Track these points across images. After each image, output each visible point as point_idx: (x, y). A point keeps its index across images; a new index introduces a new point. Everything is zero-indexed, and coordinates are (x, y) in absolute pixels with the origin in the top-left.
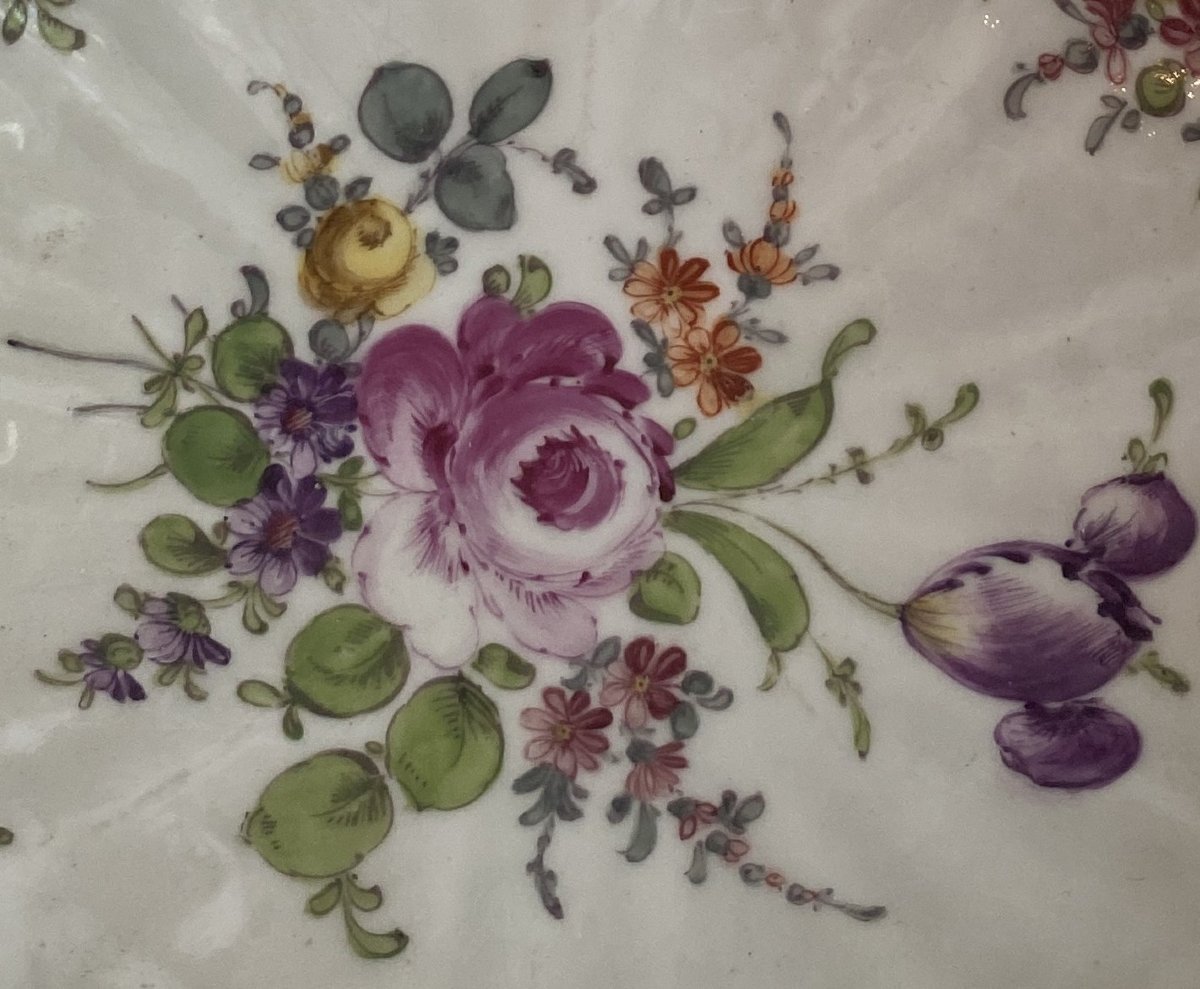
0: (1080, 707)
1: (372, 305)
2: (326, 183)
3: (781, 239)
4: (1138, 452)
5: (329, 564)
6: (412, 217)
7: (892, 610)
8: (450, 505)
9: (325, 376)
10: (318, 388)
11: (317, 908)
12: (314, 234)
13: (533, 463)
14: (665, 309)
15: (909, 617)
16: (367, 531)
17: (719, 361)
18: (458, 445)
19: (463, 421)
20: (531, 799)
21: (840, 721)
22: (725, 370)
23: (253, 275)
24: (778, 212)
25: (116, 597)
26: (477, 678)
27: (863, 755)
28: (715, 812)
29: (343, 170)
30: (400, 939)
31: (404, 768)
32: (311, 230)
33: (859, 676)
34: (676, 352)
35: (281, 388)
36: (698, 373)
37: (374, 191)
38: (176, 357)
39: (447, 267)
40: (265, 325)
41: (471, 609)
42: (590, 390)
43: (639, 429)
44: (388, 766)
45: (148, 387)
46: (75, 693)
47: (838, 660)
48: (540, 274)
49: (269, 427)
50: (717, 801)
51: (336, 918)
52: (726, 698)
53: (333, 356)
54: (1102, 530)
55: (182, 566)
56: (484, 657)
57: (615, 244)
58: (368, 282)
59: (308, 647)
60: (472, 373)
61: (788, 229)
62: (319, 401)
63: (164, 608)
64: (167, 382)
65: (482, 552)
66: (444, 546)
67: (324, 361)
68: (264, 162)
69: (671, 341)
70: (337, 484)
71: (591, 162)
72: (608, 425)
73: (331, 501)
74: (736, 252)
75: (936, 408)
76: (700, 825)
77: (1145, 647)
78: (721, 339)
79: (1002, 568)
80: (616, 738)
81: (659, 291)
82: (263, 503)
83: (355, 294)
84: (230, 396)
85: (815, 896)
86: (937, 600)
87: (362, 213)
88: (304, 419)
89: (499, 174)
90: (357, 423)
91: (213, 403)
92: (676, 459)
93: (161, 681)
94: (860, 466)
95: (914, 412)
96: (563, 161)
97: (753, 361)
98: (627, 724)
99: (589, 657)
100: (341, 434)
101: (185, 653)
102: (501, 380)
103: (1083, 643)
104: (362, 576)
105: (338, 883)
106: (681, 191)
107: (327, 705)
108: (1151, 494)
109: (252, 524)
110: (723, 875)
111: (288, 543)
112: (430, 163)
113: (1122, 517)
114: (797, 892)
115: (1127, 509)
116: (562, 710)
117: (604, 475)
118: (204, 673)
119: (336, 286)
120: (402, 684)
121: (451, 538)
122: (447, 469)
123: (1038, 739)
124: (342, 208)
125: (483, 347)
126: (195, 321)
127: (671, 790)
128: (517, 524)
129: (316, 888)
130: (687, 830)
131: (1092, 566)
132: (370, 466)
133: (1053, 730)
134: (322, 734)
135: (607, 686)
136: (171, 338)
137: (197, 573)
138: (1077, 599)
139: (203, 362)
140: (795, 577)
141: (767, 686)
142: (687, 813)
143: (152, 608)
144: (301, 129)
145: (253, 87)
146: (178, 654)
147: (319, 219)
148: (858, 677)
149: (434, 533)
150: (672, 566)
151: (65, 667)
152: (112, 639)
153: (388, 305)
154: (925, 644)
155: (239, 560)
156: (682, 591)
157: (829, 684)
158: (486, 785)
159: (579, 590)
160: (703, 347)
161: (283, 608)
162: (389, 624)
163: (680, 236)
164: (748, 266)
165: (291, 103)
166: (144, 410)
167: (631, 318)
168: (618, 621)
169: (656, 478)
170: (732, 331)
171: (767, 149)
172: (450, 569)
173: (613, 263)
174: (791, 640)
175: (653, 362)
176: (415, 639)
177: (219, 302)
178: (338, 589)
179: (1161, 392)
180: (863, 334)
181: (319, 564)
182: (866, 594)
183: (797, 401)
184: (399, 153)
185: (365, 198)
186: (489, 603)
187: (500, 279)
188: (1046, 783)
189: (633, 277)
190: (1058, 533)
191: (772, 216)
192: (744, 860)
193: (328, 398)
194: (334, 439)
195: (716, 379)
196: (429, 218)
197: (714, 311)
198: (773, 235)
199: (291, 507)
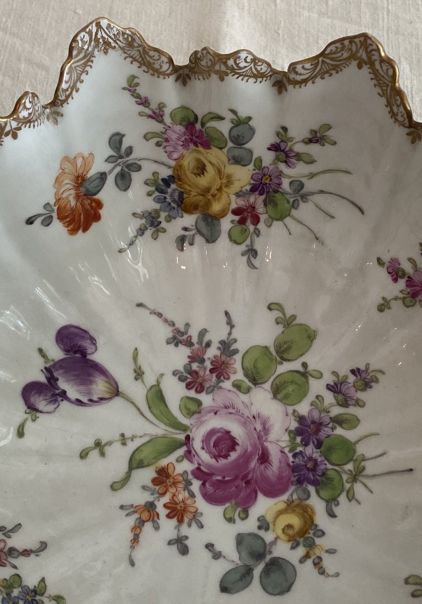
0: (71, 353)
1: (288, 505)
2: (307, 545)
3: (139, 521)
4: (34, 418)
5: (298, 419)
6: (275, 536)
7: (121, 395)
8: (259, 437)
9: (304, 480)
10: (305, 476)
11: (294, 317)
12: (311, 529)
13: (231, 451)
14: (183, 501)
15: (116, 392)
16: (286, 430)
17: (166, 482)
18: (257, 457)
19: (255, 465)
20: (234, 347)
21: (141, 361)
22: (165, 479)
23: (332, 515)
24: (138, 531)
25: (365, 404)
26: (250, 384)
27: (136, 349)
28: (181, 342)
29: (301, 551)
30: (270, 308)
31: (272, 359)
32: (313, 530)
33: (133, 375)
34: (181, 486)
35: (318, 475)
36: (174, 478)
37: (289, 545)
38: (356, 482)
39: (262, 518)
40: (326, 498)
41: (252, 404)
42: (212, 474)
43: (196, 460)
44: (276, 359)
45: (364, 468)
46: (371, 368)
47: (139, 380)
48: (228, 516)
49: (322, 461)
50: (180, 345)
51: (288, 315)
52: (175, 373)
53: (301, 489)
54: (51, 401)
55: (345, 416)
56: (248, 391)
57: (200, 526)
58: (291, 513)
59: (303, 391)
60: (253, 482)
61: (135, 523)
62: (305, 471)
63: (349, 403)
64: (358, 471)
65: (249, 421)
66: (261, 424)
67: (304, 486)
68: (331, 552)
69: (182, 489)
70: (298, 444)
71: (207, 555)
72: (206, 462)
73: (299, 439)
74: (156, 518)
75: (95, 454)
76: (185, 339)
77: (47, 366)
78: (165, 489)
79: (85, 400)
80: (208, 365)
81: (185, 508)
82: (321, 437)
83: (295, 509)
84: (336, 470)
85: (155, 313)
86: (107, 396)
87: (293, 536)
88: (310, 465)
89: (242, 553)
90: (291, 464)
91: (341, 467)
92: (184, 449)
93: (346, 377)
94: (123, 439)
95: (103, 454)
96: (217, 556)
97: (155, 481)
98: (205, 369)
99: (216, 389)
100: (297, 460)
101: (341, 386)
102: (242, 479)
103: (66, 372)
104: (287, 415)
105: (288, 325)
106: (173, 544)
107: (295, 374)
108: (33, 405)
109: (324, 431)
110: (180, 325)
111: (312, 426)
112: (268, 558)
113: (44, 403)
114: (160, 316)
115: (41, 404)
116: (225, 374)
117: (208, 445)
118: (333, 381)
119: (302, 512)
120: (273, 382)
121: (259, 427)
122: (261, 448)
123: (85, 345)
124: (301, 537)
125: (249, 491)
126: (351, 497)
127: (193, 350)
128: (237, 431)
129: (294, 323)
130: (189, 338)
131: (57, 392)
132: (286, 450)
133: (80, 346)
134: (296, 365)
135: (210, 380)
136: (358, 488)
137: (340, 415)
138: (63, 384)
139: (347, 482)
140: (150, 408)
141: (162, 375)
142: (189, 343)
143: (353, 402)
144: (318, 563)
145: (337, 575)
146: (343, 386)
147: (309, 533)
149: (264, 428)
150: (188, 414)
151: (376, 377)
152: (363, 390)
153: (282, 506)
154: (112, 382)
155: (327, 420)
156: (186, 407)
157: (143, 373)
158: (247, 352)
159: (218, 409)
160: (171, 487)
161: (312, 405)
162: (278, 399)
163: (175, 528)
164: (152, 513)
165: (322, 572)
166: (364, 460)
167: (196, 499)
168: (206, 399)
169: (191, 443)
170: (161, 492)
171: (139, 554)
172: (259, 417)
173: (201, 519)
174: (153, 389)
175: (188, 483)
176: (270, 395)
177: (343, 506)
178: (294, 411)
179: (21, 434)
180: (115, 486)
181: (301, 419)
182: (128, 400)
183: (141, 465)
184: (280, 560)
185: (293, 542)
186: (246, 406)
187: (243, 515)
188: (85, 332)
189: (194, 514)
190: (65, 405)
191: (141, 529)
192: (174, 328)
193: (302, 473)
194: (299, 458)
195: (168, 476)
196: (268, 537)
197: (166, 499)
198: (141, 523)
199: (311, 436)
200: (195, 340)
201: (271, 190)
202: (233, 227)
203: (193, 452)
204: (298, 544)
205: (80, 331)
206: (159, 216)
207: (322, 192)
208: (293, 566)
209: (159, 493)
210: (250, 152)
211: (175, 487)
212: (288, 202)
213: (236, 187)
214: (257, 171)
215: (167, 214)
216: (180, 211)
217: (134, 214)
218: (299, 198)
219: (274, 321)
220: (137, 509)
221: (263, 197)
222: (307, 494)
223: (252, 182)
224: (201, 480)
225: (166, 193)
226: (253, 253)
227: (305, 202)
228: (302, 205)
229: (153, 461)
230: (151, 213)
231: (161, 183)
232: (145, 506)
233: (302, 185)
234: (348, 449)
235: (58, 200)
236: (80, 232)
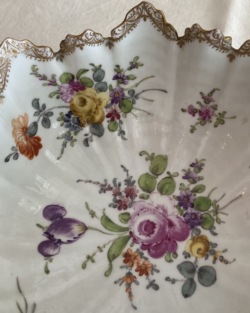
0: (54, 220)
1: (193, 240)
2: (212, 254)
3: (127, 284)
4: (50, 260)
5: (177, 199)
6: (195, 258)
7: (88, 228)
8: (164, 216)
9: (194, 225)
10: (194, 223)
12: (209, 246)
13: (154, 229)
14: (144, 264)
15: (85, 228)
16: (174, 206)
17: (131, 259)
18: (167, 225)
19: (169, 229)
20: (132, 180)
21: (91, 207)
22: (129, 258)
23: (215, 234)
24: (129, 290)
25: (203, 177)
26: (148, 194)
27: (86, 203)
28: (106, 190)
29: (211, 258)
30: (141, 155)
31: (152, 178)
32: (211, 246)
34: (139, 257)
35: (199, 219)
36: (133, 255)
37: (204, 258)
38: (218, 214)
39: (185, 252)
40: (208, 228)
41: (153, 203)
42: (150, 245)
43: (139, 241)
44: (154, 176)
45: (218, 206)
46: (199, 160)
47: (94, 217)
48: (168, 260)
49: (198, 212)
51: (150, 154)
52: (110, 206)
53: (195, 229)
54: (55, 248)
55: (197, 187)
56: (148, 197)
57: (157, 271)
58: (196, 243)
59: (173, 186)
60: (171, 238)
61: (126, 287)
63: (196, 180)
64: (216, 209)
65: (155, 211)
66: (162, 209)
67: (195, 228)
68: (225, 251)
69: (140, 259)
70: (183, 210)
71: (168, 284)
72: (145, 240)
73: (182, 208)
74: (135, 279)
75: (89, 263)
76: (108, 187)
77: (45, 231)
78: (132, 263)
79: (71, 239)
80: (124, 194)
81: (146, 267)
82: (191, 202)
83: (197, 240)
84: (206, 213)
85: (88, 182)
86: (81, 232)
87: (204, 253)
88: (193, 217)
89: (184, 274)
90: (185, 221)
91: (208, 210)
92: (131, 239)
93: (189, 169)
94: (100, 249)
95: (93, 261)
96: (173, 281)
97: (125, 261)
98: (123, 197)
99: (133, 204)
100: (186, 218)
101: (189, 175)
102: (166, 239)
103: (56, 230)
104: (171, 199)
105: (152, 159)
106: (149, 287)
107: (166, 179)
108: (47, 254)
109: (191, 198)
110: (102, 182)
111: (185, 199)
112: (197, 269)
113: (52, 250)
114: (90, 182)
115: (51, 252)
116: (134, 195)
117: (142, 231)
118: (184, 174)
119: (201, 240)
120: (157, 188)
121: (161, 211)
122: (167, 221)
123: (60, 212)
124: (207, 252)
125: (171, 243)
126: (219, 222)
127: (113, 191)
128: (152, 218)
129: (154, 157)
130: (109, 186)
131: (56, 241)
132: (179, 215)
133: (57, 214)
134: (165, 175)
135: (128, 201)
136: (221, 216)
137: (195, 188)
138: (57, 237)
139: (214, 216)
140: (105, 228)
141: (104, 209)
142: (110, 189)
143: (198, 179)
144: (222, 260)
145: (235, 260)
146: (190, 175)
147: (210, 248)
148: (91, 215)
149: (164, 211)
150: (125, 222)
151: (202, 163)
152: (199, 171)
153: (190, 242)
154: (82, 224)
155: (190, 193)
156: (123, 219)
157: (95, 213)
158: (139, 180)
159: (138, 212)
160: (134, 260)
161: (180, 189)
162: (164, 194)
163: (146, 279)
164: (132, 278)
165: (227, 262)
166: (216, 202)
167: (149, 260)
168: (131, 211)
169: (133, 234)
170: (130, 265)
171: (136, 301)
172: (159, 207)
173: (156, 268)
174: (103, 218)
175: (142, 254)
176: (159, 195)
177: (218, 228)
178: (174, 196)
179: (47, 272)
180: (107, 274)
181: (178, 198)
182: (93, 229)
183: (115, 257)
184: (203, 268)
185: (204, 256)
186: (151, 205)
187: (175, 256)
188: (57, 206)
189: (152, 267)
190: (63, 246)
191: (130, 288)
192: (100, 185)
193: (192, 222)
194: (186, 216)
195: (130, 256)
196: (192, 260)
197: (135, 267)
198: (129, 286)
199: (187, 204)
200: (112, 185)
201: (120, 99)
202: (109, 124)
203: (137, 238)
204: (208, 256)
205: (55, 207)
206: (70, 134)
207: (144, 91)
208: (211, 267)
209: (130, 266)
210: (106, 83)
211: (136, 259)
212: (130, 102)
213: (104, 104)
214: (111, 92)
215: (74, 131)
216: (80, 127)
217: (58, 138)
218: (134, 98)
219: (145, 160)
220: (123, 279)
221: (118, 104)
222: (198, 231)
223: (111, 98)
224: (147, 250)
225: (70, 121)
226: (123, 133)
227: (138, 99)
228: (137, 101)
229: (120, 252)
230: (66, 134)
231: (66, 117)
232: (127, 276)
233: (134, 91)
234: (207, 201)
235: (18, 143)
236: (35, 156)
